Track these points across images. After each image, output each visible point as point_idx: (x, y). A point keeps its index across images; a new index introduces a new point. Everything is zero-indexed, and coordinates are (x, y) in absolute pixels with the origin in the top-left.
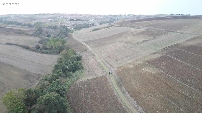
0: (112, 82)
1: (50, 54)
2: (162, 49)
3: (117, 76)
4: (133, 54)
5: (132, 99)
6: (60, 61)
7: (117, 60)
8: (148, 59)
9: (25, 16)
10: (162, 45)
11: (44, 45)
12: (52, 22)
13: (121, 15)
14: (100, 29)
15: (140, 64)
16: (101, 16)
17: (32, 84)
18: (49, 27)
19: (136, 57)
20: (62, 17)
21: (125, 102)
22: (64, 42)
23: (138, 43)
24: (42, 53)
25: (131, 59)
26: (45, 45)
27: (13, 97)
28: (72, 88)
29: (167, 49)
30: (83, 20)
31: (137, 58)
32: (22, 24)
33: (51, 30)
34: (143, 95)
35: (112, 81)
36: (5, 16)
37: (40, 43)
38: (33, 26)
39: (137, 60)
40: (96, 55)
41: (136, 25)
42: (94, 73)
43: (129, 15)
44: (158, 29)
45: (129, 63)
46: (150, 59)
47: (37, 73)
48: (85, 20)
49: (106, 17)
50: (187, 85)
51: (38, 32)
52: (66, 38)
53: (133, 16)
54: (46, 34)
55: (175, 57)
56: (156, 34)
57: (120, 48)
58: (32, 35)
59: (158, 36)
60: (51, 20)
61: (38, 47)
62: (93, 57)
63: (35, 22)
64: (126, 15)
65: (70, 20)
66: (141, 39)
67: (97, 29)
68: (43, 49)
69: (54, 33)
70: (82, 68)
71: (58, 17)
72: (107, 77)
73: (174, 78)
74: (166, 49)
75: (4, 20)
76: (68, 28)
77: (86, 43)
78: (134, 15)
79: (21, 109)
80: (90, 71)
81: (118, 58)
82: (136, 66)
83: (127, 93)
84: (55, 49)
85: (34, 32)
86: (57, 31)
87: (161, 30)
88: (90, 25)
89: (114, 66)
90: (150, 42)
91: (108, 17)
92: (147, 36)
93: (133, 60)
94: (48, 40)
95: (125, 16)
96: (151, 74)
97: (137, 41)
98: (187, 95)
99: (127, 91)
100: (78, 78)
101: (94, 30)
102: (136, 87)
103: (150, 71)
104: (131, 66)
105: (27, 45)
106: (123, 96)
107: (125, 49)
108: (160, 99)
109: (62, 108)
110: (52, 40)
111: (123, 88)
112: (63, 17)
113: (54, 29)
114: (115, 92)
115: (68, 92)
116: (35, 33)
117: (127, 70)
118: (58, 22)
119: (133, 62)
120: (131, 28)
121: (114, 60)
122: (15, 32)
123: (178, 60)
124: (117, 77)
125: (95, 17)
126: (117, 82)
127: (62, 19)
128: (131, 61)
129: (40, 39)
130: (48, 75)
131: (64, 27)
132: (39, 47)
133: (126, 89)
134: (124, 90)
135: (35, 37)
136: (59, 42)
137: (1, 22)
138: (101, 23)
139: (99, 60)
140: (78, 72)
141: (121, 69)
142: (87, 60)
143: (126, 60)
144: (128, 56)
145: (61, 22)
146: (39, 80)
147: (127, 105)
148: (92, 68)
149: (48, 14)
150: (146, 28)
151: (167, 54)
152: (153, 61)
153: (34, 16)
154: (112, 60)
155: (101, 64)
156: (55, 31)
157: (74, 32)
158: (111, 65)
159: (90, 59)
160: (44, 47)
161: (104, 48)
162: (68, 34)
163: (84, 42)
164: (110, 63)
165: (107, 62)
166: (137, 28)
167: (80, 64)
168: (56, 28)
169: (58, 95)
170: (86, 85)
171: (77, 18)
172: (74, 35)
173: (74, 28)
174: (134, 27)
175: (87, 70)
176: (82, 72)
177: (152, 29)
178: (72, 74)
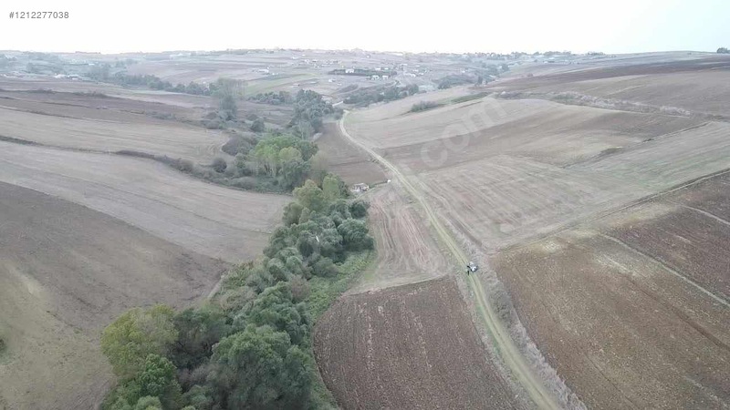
0: (476, 303)
1: (259, 190)
2: (677, 186)
3: (497, 281)
4: (559, 202)
5: (550, 370)
6: (293, 215)
7: (497, 223)
8: (618, 221)
9: (182, 60)
10: (677, 169)
11: (240, 158)
12: (270, 78)
13: (517, 55)
14: (440, 105)
15: (587, 240)
16: (443, 56)
17: (197, 292)
18: (260, 95)
19: (571, 211)
20: (305, 61)
21: (523, 379)
22: (308, 152)
23: (580, 161)
24: (235, 185)
25: (551, 221)
26: (245, 159)
27: (133, 334)
28: (331, 313)
29: (698, 186)
30: (377, 73)
31: (575, 218)
32: (171, 85)
33: (267, 109)
34: (596, 359)
36: (116, 57)
37: (229, 153)
38: (208, 94)
39: (574, 225)
40: (419, 198)
41: (577, 94)
42: (412, 265)
43: (549, 54)
44: (663, 108)
45: (544, 234)
46: (629, 224)
47: (215, 256)
48: (385, 73)
49: (463, 60)
51: (222, 113)
52: (316, 136)
53: (565, 59)
54: (248, 122)
56: (654, 129)
57: (512, 178)
58: (203, 124)
59: (662, 136)
60: (267, 71)
61: (220, 167)
62: (409, 206)
63: (213, 79)
64: (537, 54)
65: (331, 73)
66: (591, 146)
67: (428, 107)
68: (237, 173)
69: (276, 118)
70: (369, 246)
71: (290, 63)
72: (461, 283)
73: (723, 302)
74: (693, 185)
75: (112, 73)
76: (324, 102)
77: (386, 154)
78: (568, 53)
79: (158, 376)
80: (397, 257)
81: (501, 214)
82: (571, 246)
83: (531, 346)
84: (277, 174)
85: (207, 113)
86: (285, 112)
87: (675, 113)
88: (403, 89)
89: (486, 244)
90: (627, 156)
91: (469, 60)
92: (619, 134)
93: (560, 224)
94: (254, 142)
95: (533, 56)
96: (628, 282)
97: (576, 154)
99: (534, 341)
100: (353, 282)
101: (417, 109)
102: (566, 325)
103: (623, 269)
104: (551, 247)
105: (183, 158)
106: (516, 356)
107: (532, 182)
109: (294, 384)
110: (269, 143)
111: (519, 327)
112: (307, 61)
113: (277, 104)
114: (485, 338)
115: (316, 330)
116: (212, 116)
117: (535, 259)
118: (292, 80)
119: (560, 230)
120: (554, 104)
121: (488, 222)
122: (149, 114)
124: (494, 284)
125: (421, 61)
126: (496, 304)
127: (304, 67)
128: (551, 228)
129: (229, 139)
130: (251, 264)
131: (313, 96)
132: (226, 167)
133: (528, 331)
134: (519, 335)
135: (212, 131)
136: (292, 150)
137: (106, 79)
138: (444, 85)
139: (432, 218)
140: (352, 259)
141: (512, 254)
142: (388, 216)
143: (533, 224)
144: (539, 210)
145: (302, 78)
146: (221, 281)
147: (531, 390)
148: (406, 248)
149: (257, 51)
150: (616, 104)
151: (697, 205)
152: (637, 230)
153: (211, 58)
154: (481, 221)
155: (438, 235)
156: (279, 110)
157: (345, 115)
158: (473, 239)
159: (398, 214)
160: (240, 166)
161: (449, 174)
162: (324, 122)
163: (377, 151)
164: (473, 232)
165: (459, 226)
166: (581, 104)
167: (364, 230)
168: (282, 100)
169: (284, 338)
170: (380, 309)
171: (357, 66)
172: (345, 125)
173: (346, 102)
174: (566, 98)
175: (387, 256)
176: (367, 259)
177: (640, 107)
178: (333, 265)
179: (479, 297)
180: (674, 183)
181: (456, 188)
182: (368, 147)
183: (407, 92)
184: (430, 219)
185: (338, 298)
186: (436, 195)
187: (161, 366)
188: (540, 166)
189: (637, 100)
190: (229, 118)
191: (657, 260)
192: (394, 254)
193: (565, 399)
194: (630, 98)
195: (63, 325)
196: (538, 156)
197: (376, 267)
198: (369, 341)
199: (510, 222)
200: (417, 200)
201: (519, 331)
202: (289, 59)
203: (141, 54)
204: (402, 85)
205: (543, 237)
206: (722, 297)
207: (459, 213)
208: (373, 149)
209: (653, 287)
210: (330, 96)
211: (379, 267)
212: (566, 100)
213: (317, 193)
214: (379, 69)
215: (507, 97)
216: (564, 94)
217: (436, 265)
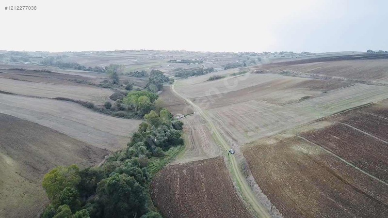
1: (128, 117)
2: (336, 113)
3: (243, 157)
4: (278, 121)
5: (264, 196)
6: (144, 128)
7: (247, 132)
8: (306, 130)
9: (91, 55)
10: (337, 106)
11: (118, 101)
12: (138, 64)
13: (266, 54)
14: (224, 77)
15: (289, 138)
16: (228, 54)
17: (93, 164)
18: (131, 73)
19: (283, 126)
20: (155, 55)
21: (251, 201)
22: (152, 99)
23: (290, 103)
24: (115, 115)
25: (272, 130)
26: (121, 102)
27: (58, 177)
28: (159, 174)
29: (346, 113)
30: (193, 62)
31: (285, 129)
32: (85, 68)
33: (134, 79)
34: (287, 191)
36: (57, 54)
37: (113, 100)
38: (104, 72)
41: (292, 71)
43: (282, 53)
44: (334, 77)
45: (268, 136)
46: (310, 131)
47: (103, 148)
48: (197, 62)
49: (238, 56)
50: (373, 177)
51: (111, 81)
52: (159, 92)
53: (290, 55)
54: (124, 85)
55: (360, 127)
56: (327, 87)
57: (256, 111)
58: (101, 86)
59: (332, 91)
60: (136, 61)
61: (108, 106)
62: (203, 124)
63: (108, 65)
64: (276, 53)
65: (169, 62)
66: (297, 95)
67: (218, 78)
68: (116, 109)
69: (138, 84)
70: (181, 143)
71: (148, 57)
72: (226, 159)
73: (351, 165)
74: (344, 113)
75: (55, 61)
76: (165, 76)
77: (194, 101)
78: (292, 53)
79: (69, 196)
81: (249, 128)
82: (281, 141)
83: (256, 186)
84: (137, 110)
85: (103, 80)
86: (144, 81)
87: (340, 80)
88: (206, 70)
89: (240, 141)
90: (314, 100)
91: (241, 56)
92: (310, 90)
93: (278, 132)
94: (126, 94)
95: (274, 54)
96: (307, 157)
97: (288, 100)
98: (372, 194)
99: (258, 183)
100: (172, 159)
101: (211, 79)
102: (274, 177)
103: (305, 151)
104: (272, 142)
105: (89, 101)
106: (249, 190)
107: (266, 112)
108: (316, 199)
109: (137, 201)
110: (133, 94)
111: (251, 178)
112: (157, 56)
113: (140, 77)
114: (234, 184)
116: (106, 81)
117: (263, 148)
118: (148, 65)
119: (276, 134)
120: (280, 76)
121: (242, 131)
122: (72, 81)
123: (365, 133)
124: (241, 159)
125: (216, 56)
126: (241, 168)
127: (155, 59)
128: (272, 133)
129: (114, 92)
130: (121, 151)
131: (159, 73)
132: (111, 106)
133: (255, 180)
134: (251, 181)
135: (106, 89)
136: (145, 97)
137: (51, 64)
138: (227, 68)
139: (214, 129)
140: (173, 149)
141: (252, 146)
142: (192, 129)
143: (264, 132)
144: (268, 125)
145: (154, 64)
147: (254, 205)
148: (200, 144)
149: (131, 51)
150: (311, 76)
151: (344, 122)
152: (314, 133)
153: (107, 54)
154: (238, 131)
156: (140, 80)
157: (174, 82)
158: (234, 139)
159: (197, 128)
160: (119, 105)
161: (225, 109)
162: (164, 85)
163: (190, 99)
164: (234, 136)
165: (227, 133)
166: (294, 76)
167: (179, 135)
168: (143, 75)
169: (132, 179)
170: (184, 171)
171: (183, 59)
172: (175, 87)
173: (176, 76)
174: (287, 73)
175: (190, 147)
176: (180, 149)
177: (322, 77)
178: (162, 151)
179: (234, 166)
180: (335, 112)
181: (228, 116)
182: (185, 97)
183: (208, 71)
184: (213, 130)
185: (164, 167)
186: (217, 119)
187: (72, 192)
188: (271, 105)
189: (321, 74)
190: (114, 83)
191: (322, 147)
192: (194, 147)
193: (269, 209)
194: (318, 73)
195: (24, 179)
196: (270, 101)
197: (184, 153)
198: (178, 186)
199: (252, 131)
200: (208, 122)
201: (251, 179)
202: (148, 55)
203: (71, 52)
204: (206, 68)
206: (350, 163)
207: (228, 127)
208: (188, 98)
209: (318, 158)
210: (167, 73)
211: (186, 152)
212: (286, 74)
213: (156, 117)
214: (194, 60)
215: (257, 73)
216: (285, 71)
217: (214, 151)
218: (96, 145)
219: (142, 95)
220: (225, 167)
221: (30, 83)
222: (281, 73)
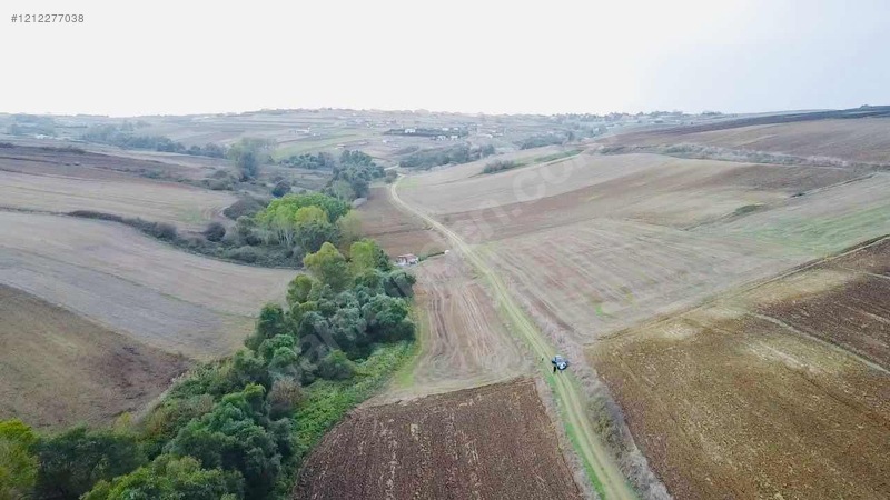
0: (564, 416)
1: (265, 263)
2: (851, 249)
3: (598, 383)
4: (684, 272)
6: (300, 291)
7: (598, 301)
8: (773, 295)
10: (846, 228)
11: (243, 222)
12: (309, 138)
13: (617, 116)
14: (523, 165)
15: (729, 322)
16: (527, 118)
18: (293, 158)
22: (336, 214)
23: (708, 221)
24: (232, 257)
25: (674, 297)
26: (250, 223)
28: (334, 438)
29: (881, 248)
30: (443, 133)
31: (708, 293)
32: (183, 148)
35: (569, 410)
37: (232, 218)
39: (710, 302)
40: (487, 272)
41: (697, 145)
42: (470, 362)
44: (811, 158)
45: (664, 316)
46: (789, 299)
47: (174, 350)
48: (454, 133)
49: (551, 121)
52: (358, 202)
53: (675, 118)
54: (270, 185)
56: (802, 183)
57: (616, 244)
58: (206, 184)
59: (817, 191)
60: (306, 131)
61: (215, 234)
62: (473, 282)
64: (641, 114)
65: (386, 133)
66: (722, 204)
67: (505, 167)
68: (237, 242)
69: (309, 181)
70: (408, 334)
71: (337, 123)
72: (542, 387)
74: (873, 247)
76: (374, 165)
77: (447, 220)
80: (449, 350)
81: (602, 290)
82: (708, 331)
84: (293, 244)
88: (476, 151)
90: (771, 214)
92: (757, 190)
93: (690, 301)
95: (636, 117)
96: (805, 382)
97: (702, 214)
99: (662, 480)
100: (377, 387)
101: (490, 170)
102: (714, 453)
104: (676, 333)
107: (643, 248)
110: (285, 203)
111: (636, 456)
112: (358, 121)
113: (315, 167)
114: (579, 476)
115: (306, 462)
117: (654, 349)
118: (337, 140)
119: (687, 310)
120: (668, 158)
121: (584, 300)
122: (136, 172)
124: (593, 388)
126: (597, 418)
127: (354, 127)
128: (674, 307)
130: (222, 362)
131: (361, 158)
132: (223, 234)
133: (650, 464)
134: (636, 470)
136: (313, 210)
138: (528, 145)
139: (503, 296)
140: (382, 354)
141: (619, 344)
143: (647, 302)
144: (656, 283)
146: (171, 387)
148: (463, 338)
149: (297, 111)
150: (749, 155)
152: (804, 306)
154: (573, 299)
155: (511, 319)
156: (314, 173)
157: (399, 179)
158: (564, 325)
159: (455, 292)
160: (244, 233)
161: (531, 241)
162: (370, 186)
163: (436, 217)
164: (560, 314)
165: (541, 306)
166: (703, 158)
167: (399, 312)
168: (323, 164)
170: (414, 427)
171: (421, 126)
172: (398, 189)
173: (403, 165)
174: (683, 150)
175: (434, 348)
176: (403, 352)
177: (780, 159)
178: (348, 362)
180: (847, 244)
181: (540, 260)
182: (423, 214)
183: (481, 154)
184: (500, 297)
185: (350, 412)
190: (245, 179)
191: (843, 348)
194: (767, 148)
197: (416, 364)
198: (390, 482)
199: (614, 299)
200: (484, 274)
201: (636, 463)
204: (475, 147)
205: (666, 318)
208: (430, 215)
209: (846, 388)
210: (382, 159)
211: (421, 364)
212: (681, 152)
213: (337, 260)
214: (447, 129)
215: (605, 152)
216: (680, 145)
217: (506, 361)
218: (155, 343)
219: (307, 204)
220: (542, 412)
221: (17, 177)
222: (668, 152)
